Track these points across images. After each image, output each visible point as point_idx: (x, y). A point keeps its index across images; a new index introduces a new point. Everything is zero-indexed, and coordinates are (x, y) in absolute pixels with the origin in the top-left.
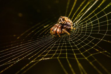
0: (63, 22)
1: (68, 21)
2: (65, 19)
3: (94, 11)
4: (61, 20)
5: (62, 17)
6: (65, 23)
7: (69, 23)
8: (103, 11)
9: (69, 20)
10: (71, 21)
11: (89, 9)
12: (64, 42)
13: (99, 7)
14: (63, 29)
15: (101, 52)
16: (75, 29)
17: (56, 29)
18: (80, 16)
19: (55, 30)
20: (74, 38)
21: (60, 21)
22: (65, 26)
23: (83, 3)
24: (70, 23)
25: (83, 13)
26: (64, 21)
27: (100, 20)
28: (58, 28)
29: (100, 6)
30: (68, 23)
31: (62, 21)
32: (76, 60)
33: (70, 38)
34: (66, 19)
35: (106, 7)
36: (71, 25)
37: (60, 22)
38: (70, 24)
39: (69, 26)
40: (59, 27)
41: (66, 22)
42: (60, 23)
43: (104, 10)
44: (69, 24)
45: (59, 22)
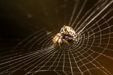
0: (65, 33)
1: (70, 32)
3: (98, 22)
6: (67, 34)
7: (71, 33)
8: (106, 23)
11: (93, 19)
12: (63, 54)
13: (103, 18)
15: (98, 68)
18: (83, 26)
20: (74, 50)
21: (62, 31)
23: (88, 12)
25: (86, 23)
26: (66, 32)
28: (59, 38)
29: (104, 17)
30: (70, 33)
31: (64, 31)
33: (70, 49)
35: (110, 19)
36: (73, 35)
37: (62, 32)
38: (72, 35)
39: (71, 37)
40: (61, 37)
41: (68, 33)
43: (108, 22)
44: (71, 34)
45: (61, 32)
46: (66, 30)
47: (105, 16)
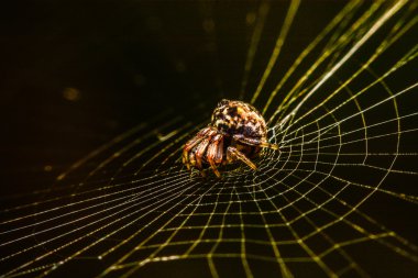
0: (232, 123)
1: (250, 118)
2: (239, 110)
3: (348, 82)
4: (225, 112)
5: (227, 103)
6: (239, 125)
7: (254, 124)
8: (379, 83)
9: (254, 114)
10: (260, 118)
11: (328, 75)
12: (235, 198)
13: (365, 66)
14: (231, 149)
15: (372, 237)
16: (274, 148)
17: (204, 147)
18: (294, 99)
19: (201, 149)
20: (271, 182)
21: (221, 116)
22: (238, 136)
23: (305, 53)
24: (258, 125)
25: (305, 91)
26: (236, 119)
27: (370, 117)
28: (210, 143)
29: (371, 65)
30: (249, 124)
31: (228, 117)
32: (278, 264)
33: (257, 181)
34: (244, 109)
35: (394, 69)
36: (261, 132)
37: (218, 122)
38: (258, 129)
39: (253, 138)
40: (217, 138)
41: (243, 121)
42: (220, 125)
43: (384, 79)
44: (254, 128)
45: (215, 120)
46: (233, 112)
47: (371, 60)
